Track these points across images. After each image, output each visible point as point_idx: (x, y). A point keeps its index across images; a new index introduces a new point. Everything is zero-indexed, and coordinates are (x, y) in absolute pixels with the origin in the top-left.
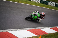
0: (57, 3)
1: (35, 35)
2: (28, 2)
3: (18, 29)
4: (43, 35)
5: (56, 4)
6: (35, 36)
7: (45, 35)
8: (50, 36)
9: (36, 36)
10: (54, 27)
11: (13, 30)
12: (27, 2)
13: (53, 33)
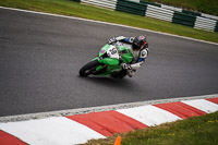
0: (180, 10)
1: (97, 136)
2: (70, 9)
3: (34, 115)
4: (130, 134)
5: (176, 13)
6: (100, 140)
7: (135, 135)
8: (156, 136)
9: (104, 137)
10: (171, 100)
11: (12, 120)
12: (65, 7)
13: (166, 124)
